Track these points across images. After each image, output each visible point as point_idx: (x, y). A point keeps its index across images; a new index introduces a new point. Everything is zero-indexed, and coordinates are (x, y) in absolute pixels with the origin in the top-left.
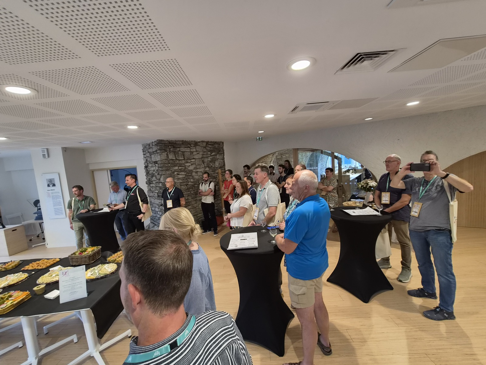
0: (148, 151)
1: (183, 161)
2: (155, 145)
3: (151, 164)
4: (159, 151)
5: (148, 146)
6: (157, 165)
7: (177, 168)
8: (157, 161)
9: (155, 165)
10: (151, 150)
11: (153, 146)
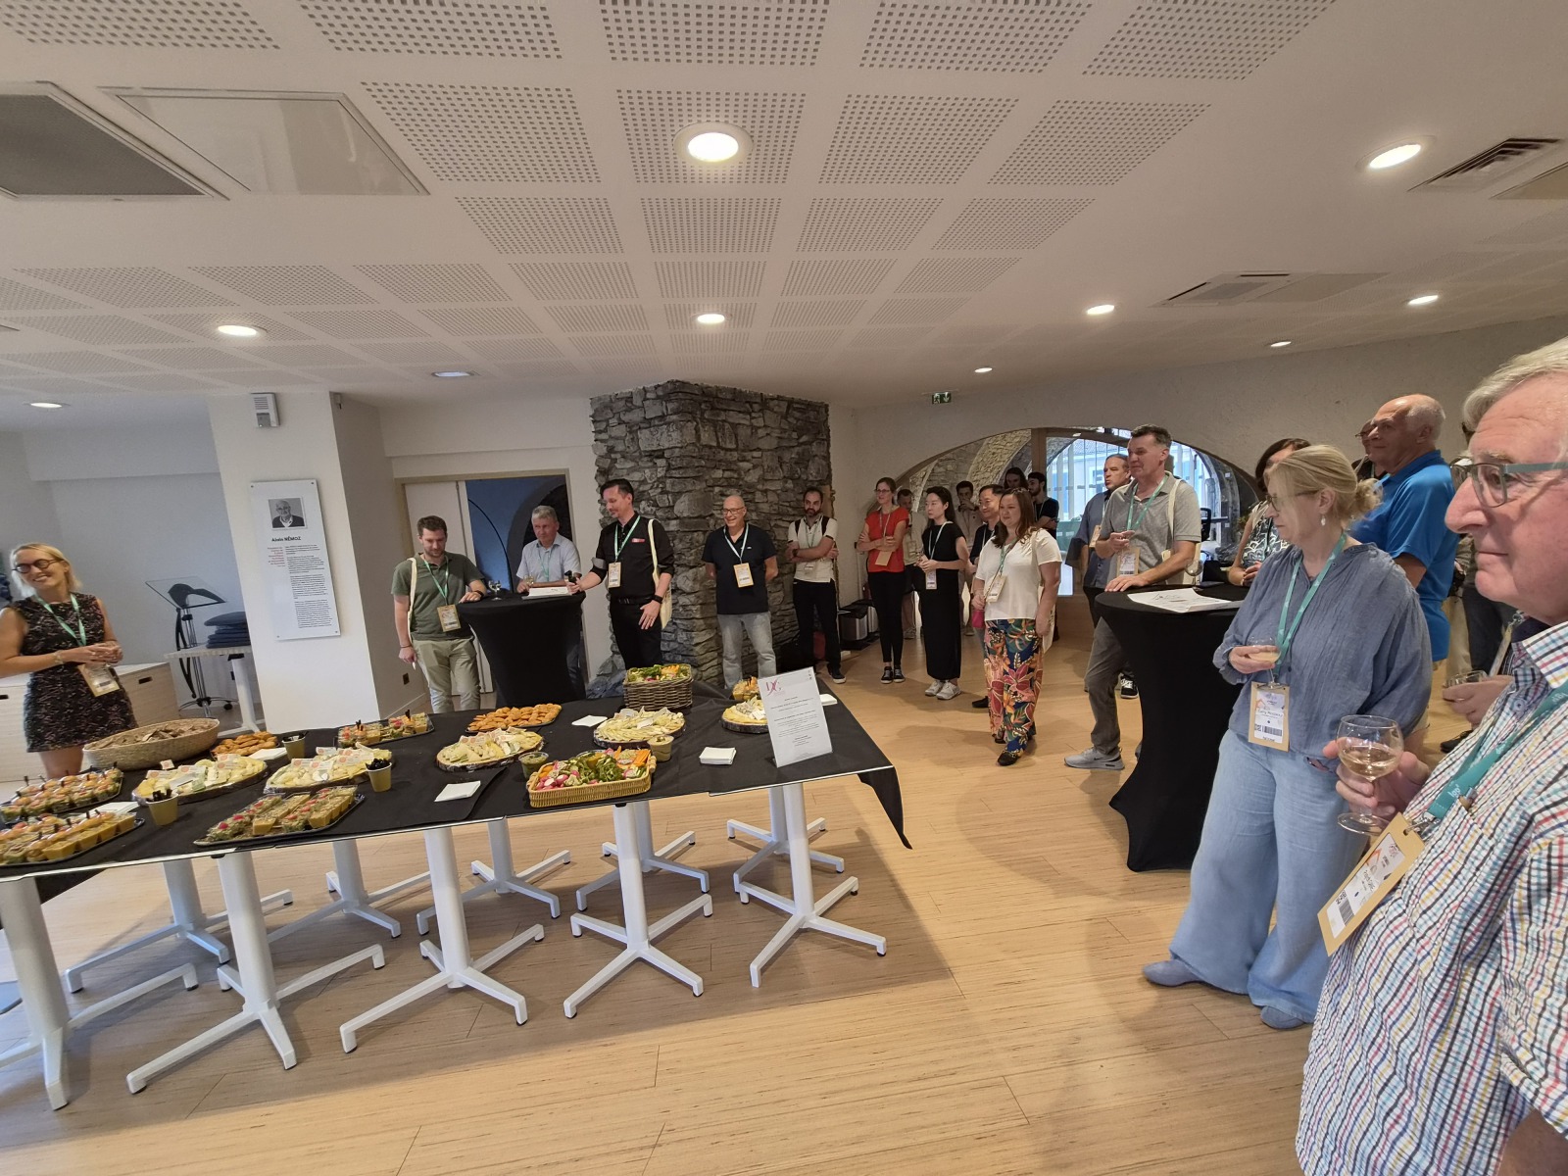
0: (619, 419)
1: (735, 454)
2: (658, 397)
3: (633, 460)
4: (674, 417)
5: (622, 403)
6: (661, 462)
7: (719, 474)
8: (663, 451)
9: (650, 464)
10: (635, 416)
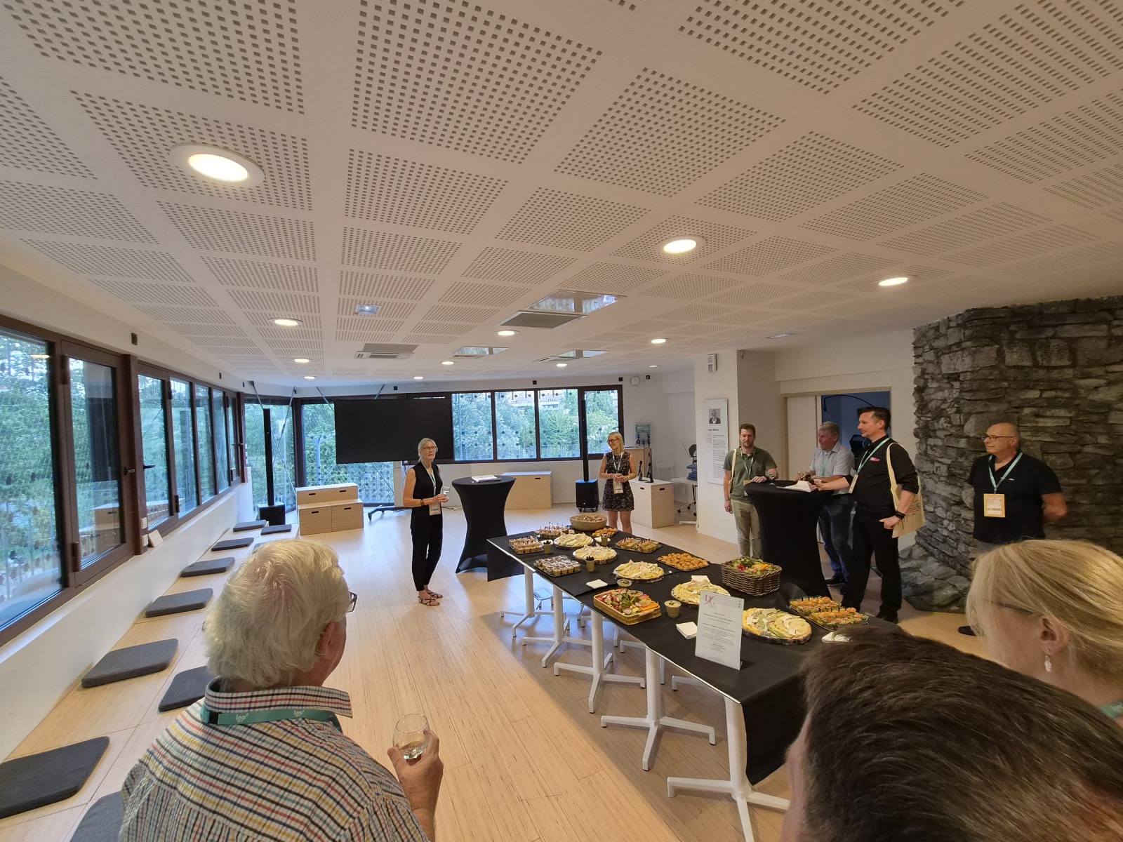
0: (931, 346)
1: (1070, 372)
2: (958, 325)
3: (938, 381)
4: (968, 344)
5: (932, 332)
6: (957, 385)
7: (1034, 394)
8: (958, 374)
9: (948, 386)
10: (940, 343)
11: (950, 330)
